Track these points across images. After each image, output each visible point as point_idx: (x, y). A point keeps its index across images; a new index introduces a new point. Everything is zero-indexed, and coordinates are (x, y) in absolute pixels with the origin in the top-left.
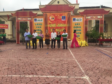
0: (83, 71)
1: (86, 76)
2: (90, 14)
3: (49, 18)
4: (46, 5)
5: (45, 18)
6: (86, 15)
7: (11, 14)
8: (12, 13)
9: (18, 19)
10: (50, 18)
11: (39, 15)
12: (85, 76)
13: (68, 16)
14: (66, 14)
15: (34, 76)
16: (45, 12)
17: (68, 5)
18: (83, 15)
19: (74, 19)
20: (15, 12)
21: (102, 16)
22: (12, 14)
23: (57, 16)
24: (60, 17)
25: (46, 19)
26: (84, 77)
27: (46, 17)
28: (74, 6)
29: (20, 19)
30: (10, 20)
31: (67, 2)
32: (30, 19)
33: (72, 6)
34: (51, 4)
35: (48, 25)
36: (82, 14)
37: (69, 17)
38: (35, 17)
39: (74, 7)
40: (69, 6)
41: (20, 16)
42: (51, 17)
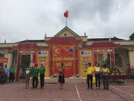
2: (99, 47)
3: (55, 50)
4: (52, 38)
5: (50, 51)
6: (95, 48)
7: (13, 46)
16: (50, 45)
17: (75, 38)
18: (92, 48)
20: (17, 45)
24: (67, 50)
29: (22, 52)
30: (11, 53)
31: (74, 34)
32: (34, 52)
33: (80, 39)
34: (57, 36)
35: (53, 59)
37: (76, 50)
38: (39, 50)
41: (22, 49)
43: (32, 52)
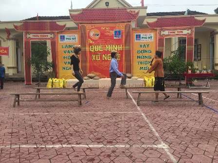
0: (157, 134)
1: (162, 143)
2: (167, 26)
3: (89, 33)
4: (83, 10)
5: (82, 34)
6: (160, 28)
7: (14, 26)
8: (16, 24)
9: (28, 36)
10: (91, 34)
11: (69, 29)
12: (160, 143)
13: (127, 31)
14: (121, 27)
15: (64, 146)
16: (80, 23)
17: (126, 9)
18: (155, 28)
19: (138, 37)
20: (22, 24)
21: (190, 30)
22: (16, 27)
23: (105, 29)
24: (111, 32)
25: (84, 35)
26: (159, 146)
27: (83, 32)
28: (136, 11)
29: (31, 36)
30: (12, 39)
31: (123, 3)
32: (52, 36)
33: (134, 12)
34: (92, 7)
35: (87, 48)
36: (152, 27)
37: (128, 33)
38: (61, 32)
39: (138, 13)
40: (128, 10)
41: (31, 31)
42: (93, 32)
43: (49, 37)
